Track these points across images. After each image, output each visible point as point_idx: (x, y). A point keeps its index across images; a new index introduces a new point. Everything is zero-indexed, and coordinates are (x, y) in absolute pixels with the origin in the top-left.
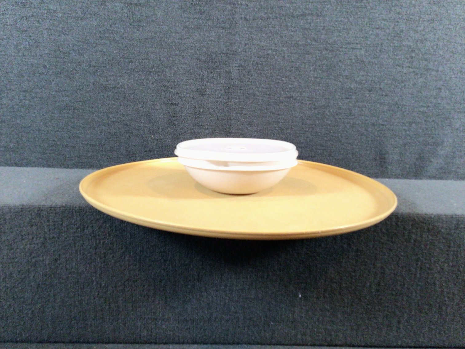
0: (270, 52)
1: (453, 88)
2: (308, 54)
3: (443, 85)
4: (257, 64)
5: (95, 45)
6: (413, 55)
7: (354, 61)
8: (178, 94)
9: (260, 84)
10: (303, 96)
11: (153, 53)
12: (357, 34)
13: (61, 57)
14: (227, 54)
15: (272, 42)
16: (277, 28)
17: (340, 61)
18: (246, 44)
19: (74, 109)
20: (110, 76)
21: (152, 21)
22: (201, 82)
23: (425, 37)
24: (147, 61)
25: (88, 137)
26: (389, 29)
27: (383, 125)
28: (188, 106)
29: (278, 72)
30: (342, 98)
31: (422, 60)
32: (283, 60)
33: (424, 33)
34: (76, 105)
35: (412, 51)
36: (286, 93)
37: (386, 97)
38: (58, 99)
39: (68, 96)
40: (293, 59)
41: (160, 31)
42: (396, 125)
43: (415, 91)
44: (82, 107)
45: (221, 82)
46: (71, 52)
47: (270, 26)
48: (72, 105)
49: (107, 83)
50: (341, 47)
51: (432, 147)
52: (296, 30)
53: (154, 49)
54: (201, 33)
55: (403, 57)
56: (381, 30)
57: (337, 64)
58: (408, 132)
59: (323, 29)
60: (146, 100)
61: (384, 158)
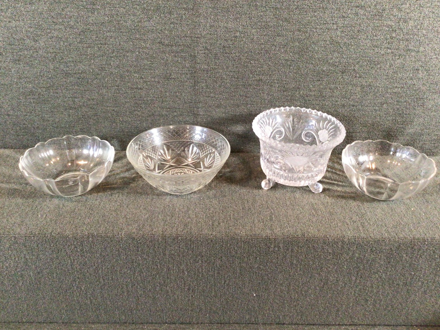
0: (238, 34)
1: (431, 69)
2: (279, 36)
3: (422, 66)
4: (224, 47)
5: (49, 31)
6: (394, 35)
7: (328, 42)
8: (143, 78)
9: (227, 68)
10: (272, 78)
11: (111, 37)
12: (334, 13)
13: (15, 44)
14: (192, 37)
15: (240, 24)
16: (246, 7)
17: (313, 42)
18: (211, 26)
19: (38, 95)
20: (70, 61)
21: (107, 3)
22: (166, 66)
23: (410, 15)
24: (107, 46)
25: (57, 120)
26: (370, 7)
27: (353, 106)
28: (153, 91)
29: (246, 55)
30: (313, 80)
31: (403, 40)
32: (251, 43)
33: (408, 11)
34: (39, 90)
35: (393, 30)
36: (256, 76)
37: (360, 79)
38: (21, 85)
39: (30, 82)
40: (262, 41)
41: (117, 14)
42: (367, 106)
43: (391, 73)
44: (47, 93)
45: (187, 65)
46: (25, 39)
47: (238, 6)
48: (36, 90)
49: (68, 69)
50: (316, 28)
51: (401, 126)
52: (267, 10)
53: (112, 33)
54: (162, 15)
55: (382, 37)
56: (361, 8)
57: (310, 45)
58: (378, 112)
59: (296, 9)
60: (110, 85)
61: (352, 136)
